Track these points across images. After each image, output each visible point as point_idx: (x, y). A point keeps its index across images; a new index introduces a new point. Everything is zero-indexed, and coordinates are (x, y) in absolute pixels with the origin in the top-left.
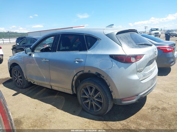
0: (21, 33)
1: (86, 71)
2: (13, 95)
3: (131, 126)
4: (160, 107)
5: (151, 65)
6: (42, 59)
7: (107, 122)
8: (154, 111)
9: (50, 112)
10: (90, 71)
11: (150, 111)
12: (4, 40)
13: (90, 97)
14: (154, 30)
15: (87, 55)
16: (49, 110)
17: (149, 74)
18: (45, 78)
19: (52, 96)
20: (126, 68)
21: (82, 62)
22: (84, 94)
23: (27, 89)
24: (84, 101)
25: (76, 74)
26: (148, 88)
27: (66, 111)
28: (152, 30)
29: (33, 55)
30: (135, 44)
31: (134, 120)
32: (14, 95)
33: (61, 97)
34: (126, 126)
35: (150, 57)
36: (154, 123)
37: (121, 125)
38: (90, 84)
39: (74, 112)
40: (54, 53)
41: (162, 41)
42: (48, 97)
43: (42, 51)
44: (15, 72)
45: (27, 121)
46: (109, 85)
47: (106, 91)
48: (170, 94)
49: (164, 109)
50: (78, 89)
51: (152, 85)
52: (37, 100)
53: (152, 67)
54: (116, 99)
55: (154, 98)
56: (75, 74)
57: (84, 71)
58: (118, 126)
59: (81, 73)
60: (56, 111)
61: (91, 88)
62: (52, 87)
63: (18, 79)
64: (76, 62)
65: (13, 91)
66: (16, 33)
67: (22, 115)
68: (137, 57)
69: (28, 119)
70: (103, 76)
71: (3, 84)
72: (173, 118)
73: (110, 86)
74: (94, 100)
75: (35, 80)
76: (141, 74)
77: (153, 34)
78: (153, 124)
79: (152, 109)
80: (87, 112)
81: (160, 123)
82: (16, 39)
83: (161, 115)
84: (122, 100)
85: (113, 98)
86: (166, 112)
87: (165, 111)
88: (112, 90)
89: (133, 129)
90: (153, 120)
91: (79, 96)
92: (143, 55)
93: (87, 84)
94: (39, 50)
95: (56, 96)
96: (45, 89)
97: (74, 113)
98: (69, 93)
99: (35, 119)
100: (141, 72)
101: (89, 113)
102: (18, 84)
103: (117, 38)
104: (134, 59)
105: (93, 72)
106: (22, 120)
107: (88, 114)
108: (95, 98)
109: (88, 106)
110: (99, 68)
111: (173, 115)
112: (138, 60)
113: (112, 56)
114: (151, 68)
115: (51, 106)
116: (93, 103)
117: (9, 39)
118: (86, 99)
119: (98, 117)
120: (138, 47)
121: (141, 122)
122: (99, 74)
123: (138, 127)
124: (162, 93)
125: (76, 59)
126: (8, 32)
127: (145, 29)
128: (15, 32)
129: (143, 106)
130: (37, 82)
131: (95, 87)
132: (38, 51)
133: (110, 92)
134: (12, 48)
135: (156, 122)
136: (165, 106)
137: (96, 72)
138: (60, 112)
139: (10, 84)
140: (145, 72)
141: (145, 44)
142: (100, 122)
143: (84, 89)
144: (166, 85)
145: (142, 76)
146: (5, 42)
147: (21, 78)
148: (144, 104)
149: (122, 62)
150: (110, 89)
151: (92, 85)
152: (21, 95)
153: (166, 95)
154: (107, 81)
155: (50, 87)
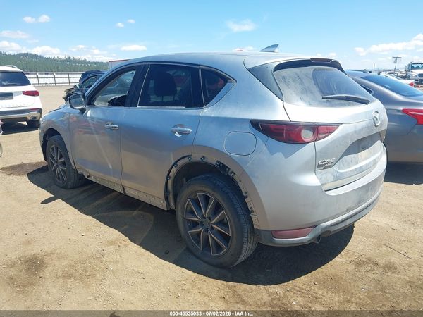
0: (96, 63)
1: (197, 157)
2: (42, 203)
3: (292, 300)
4: (382, 262)
5: (364, 153)
6: (106, 122)
7: (236, 284)
8: (362, 269)
9: (111, 248)
10: (204, 157)
11: (351, 268)
12: (56, 76)
13: (204, 220)
14: (418, 68)
15: (200, 118)
16: (111, 243)
17: (352, 174)
18: (111, 167)
19: (126, 212)
20: (286, 156)
21: (188, 133)
22: (192, 213)
23: (76, 192)
24: (190, 229)
25: (175, 163)
26: (348, 210)
27: (147, 250)
28: (412, 67)
29: (89, 113)
30: (319, 96)
31: (304, 287)
32: (45, 202)
33: (147, 214)
34: (279, 299)
35: (356, 132)
36: (353, 299)
37: (269, 296)
38: (204, 189)
39: (167, 253)
40: (132, 110)
41: (418, 93)
42: (117, 212)
43: (112, 103)
44: (53, 149)
45: (57, 263)
46: (244, 194)
47: (238, 209)
48: (416, 231)
49: (389, 268)
50: (178, 200)
51: (359, 203)
52: (92, 218)
53: (366, 159)
54: (259, 231)
55: (371, 236)
56: (173, 162)
57: (191, 156)
58: (259, 297)
59: (186, 160)
60: (126, 245)
61: (207, 199)
62: (126, 190)
63: (57, 166)
64: (177, 134)
65: (46, 192)
66: (85, 62)
67: (48, 248)
68: (319, 130)
69: (60, 258)
70: (233, 172)
71: (28, 174)
72: (406, 292)
73: (247, 197)
74: (212, 228)
75: (91, 172)
76: (328, 174)
77: (416, 76)
78: (349, 301)
79: (359, 264)
80: (195, 256)
81: (369, 301)
82: (80, 76)
83: (377, 282)
84: (274, 233)
85: (255, 227)
86: (394, 275)
87: (389, 274)
88: (251, 208)
89: (296, 308)
90: (353, 290)
91: (181, 216)
92: (338, 125)
93: (198, 188)
94: (105, 101)
95: (135, 212)
96: (114, 194)
97: (164, 255)
98: (161, 206)
99: (75, 259)
100: (329, 167)
101: (198, 258)
102: (59, 178)
103: (273, 80)
104: (310, 134)
105: (212, 160)
106: (46, 260)
107: (198, 261)
108: (214, 224)
109: (198, 242)
110: (225, 151)
111: (411, 284)
112: (321, 136)
113: (256, 124)
114: (363, 160)
115: (119, 233)
116: (210, 234)
117: (67, 76)
118: (195, 224)
119: (218, 269)
120: (328, 104)
121: (321, 293)
122: (224, 167)
123: (310, 305)
124: (396, 226)
125: (176, 126)
126: (68, 60)
127: (395, 62)
128: (83, 59)
129: (336, 255)
130: (95, 175)
131: (215, 197)
132: (103, 104)
133: (248, 212)
134: (64, 94)
135: (359, 298)
136: (395, 259)
137: (218, 162)
138: (135, 249)
139: (43, 176)
140: (342, 169)
141: (348, 99)
142: (220, 282)
143: (192, 199)
144: (412, 209)
145: (331, 178)
146: (58, 80)
147: (64, 164)
148: (342, 249)
149: (278, 140)
150: (248, 204)
151: (208, 191)
152: (60, 203)
153: (406, 234)
154: (241, 185)
155: (120, 190)
